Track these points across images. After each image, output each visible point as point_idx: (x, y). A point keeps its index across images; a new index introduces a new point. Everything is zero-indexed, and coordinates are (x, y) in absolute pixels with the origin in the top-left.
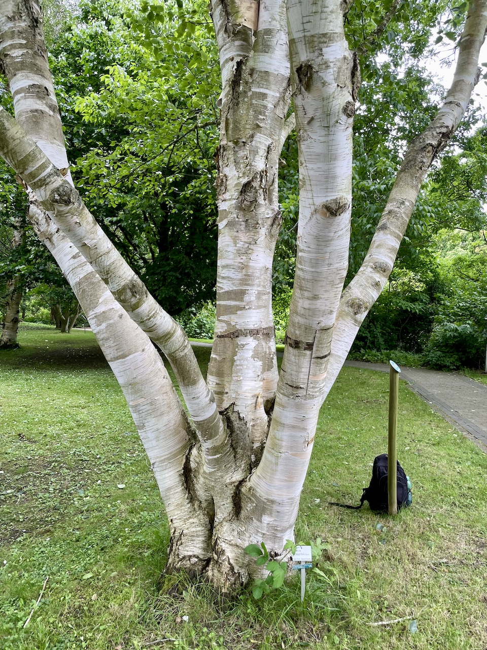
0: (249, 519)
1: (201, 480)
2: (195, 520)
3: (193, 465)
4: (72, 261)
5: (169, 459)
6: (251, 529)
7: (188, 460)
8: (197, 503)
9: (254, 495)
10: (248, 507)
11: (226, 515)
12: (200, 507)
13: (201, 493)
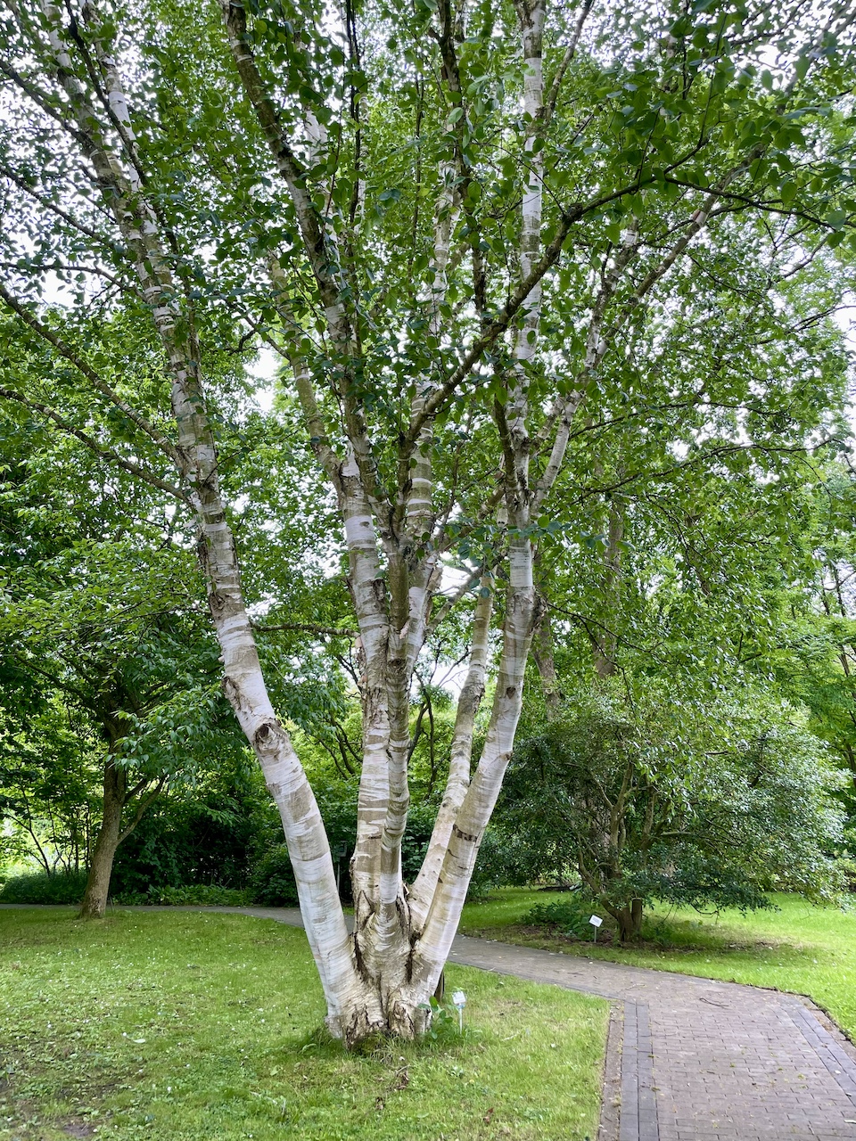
0: (418, 981)
1: (373, 959)
2: (371, 994)
3: (361, 949)
4: (293, 775)
5: (343, 946)
6: (419, 990)
7: (357, 945)
8: (370, 981)
9: (422, 961)
10: (417, 971)
11: (399, 982)
12: (373, 983)
13: (373, 972)
